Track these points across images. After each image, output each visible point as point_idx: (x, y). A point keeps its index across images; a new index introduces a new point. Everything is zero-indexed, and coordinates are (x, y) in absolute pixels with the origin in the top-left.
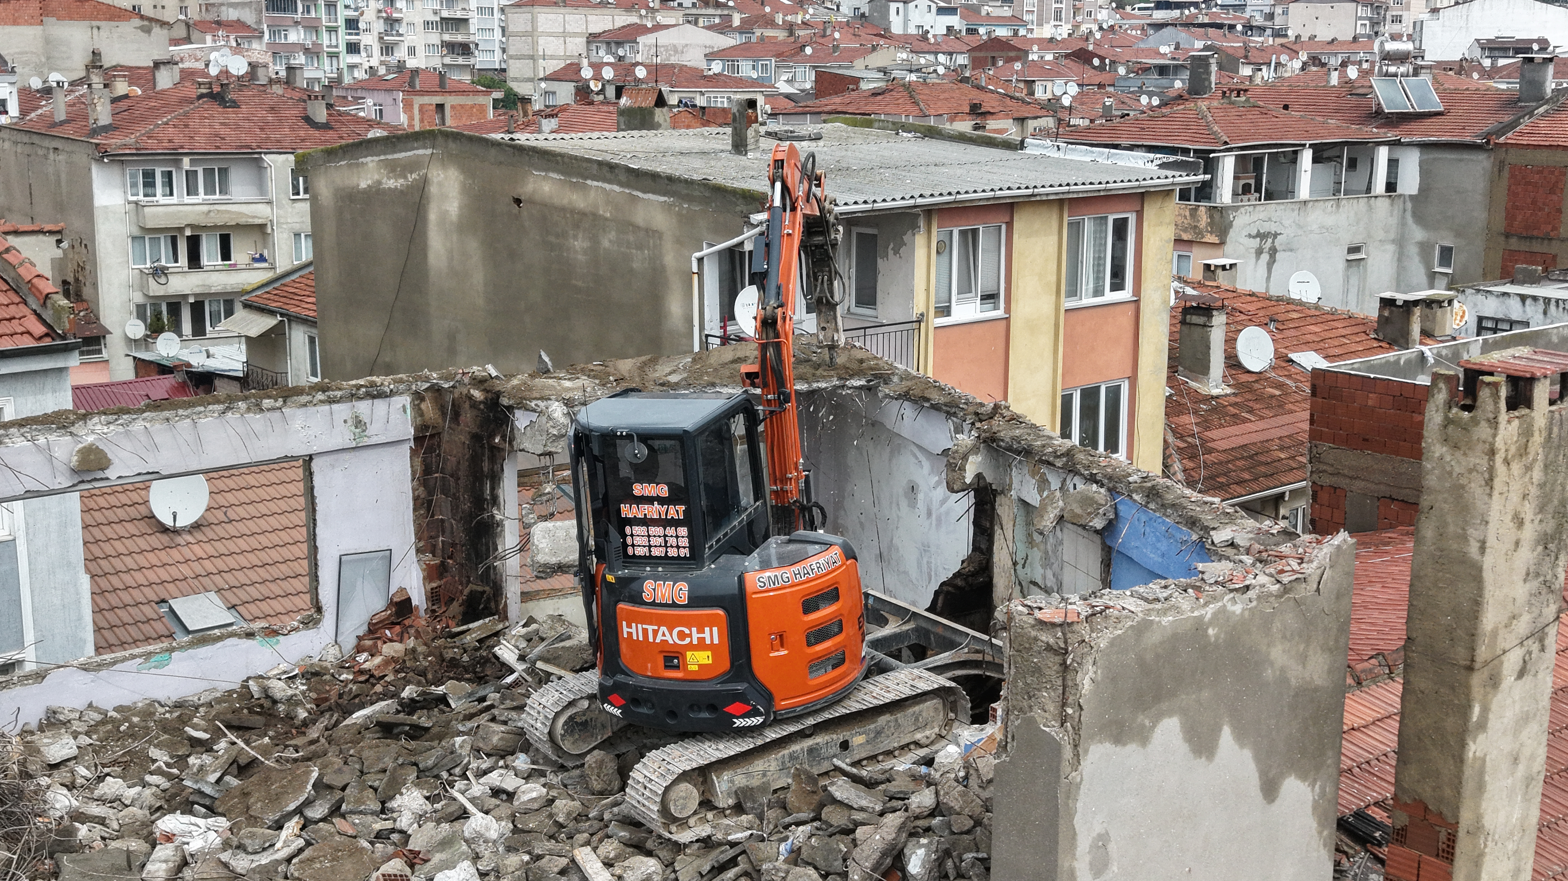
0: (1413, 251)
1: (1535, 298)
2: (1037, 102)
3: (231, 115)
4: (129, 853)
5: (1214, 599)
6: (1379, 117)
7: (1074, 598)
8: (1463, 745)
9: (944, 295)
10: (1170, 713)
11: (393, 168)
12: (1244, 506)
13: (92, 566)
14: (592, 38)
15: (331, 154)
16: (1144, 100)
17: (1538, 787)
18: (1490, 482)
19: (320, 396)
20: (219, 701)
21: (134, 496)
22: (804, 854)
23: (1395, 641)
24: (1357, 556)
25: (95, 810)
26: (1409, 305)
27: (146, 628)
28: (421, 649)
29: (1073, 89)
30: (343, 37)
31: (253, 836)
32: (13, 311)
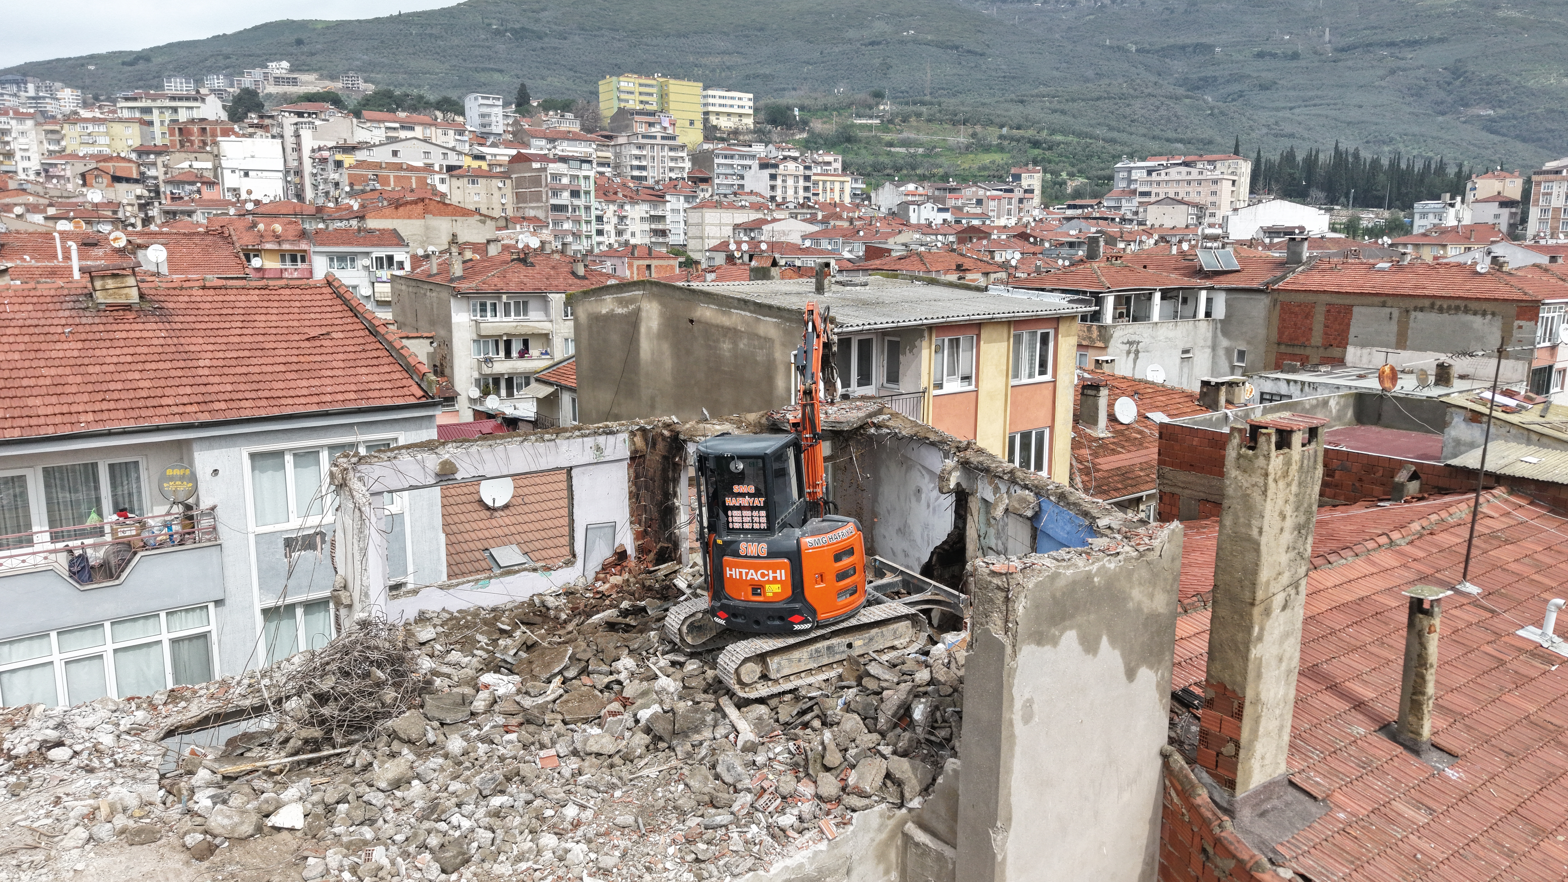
0: (1221, 353)
1: (1295, 382)
2: (996, 263)
3: (530, 270)
4: (463, 695)
5: (1098, 560)
6: (1200, 273)
7: (1014, 558)
8: (1248, 650)
9: (939, 376)
10: (1071, 628)
11: (621, 302)
12: (1118, 504)
13: (447, 529)
14: (736, 227)
15: (586, 294)
16: (1060, 262)
17: (1295, 676)
18: (1265, 493)
19: (577, 433)
20: (516, 608)
21: (472, 489)
22: (852, 706)
23: (1207, 586)
24: (1185, 535)
25: (445, 669)
26: (1218, 385)
27: (476, 565)
28: (632, 580)
29: (1018, 256)
30: (594, 226)
31: (534, 687)
32: (405, 382)
